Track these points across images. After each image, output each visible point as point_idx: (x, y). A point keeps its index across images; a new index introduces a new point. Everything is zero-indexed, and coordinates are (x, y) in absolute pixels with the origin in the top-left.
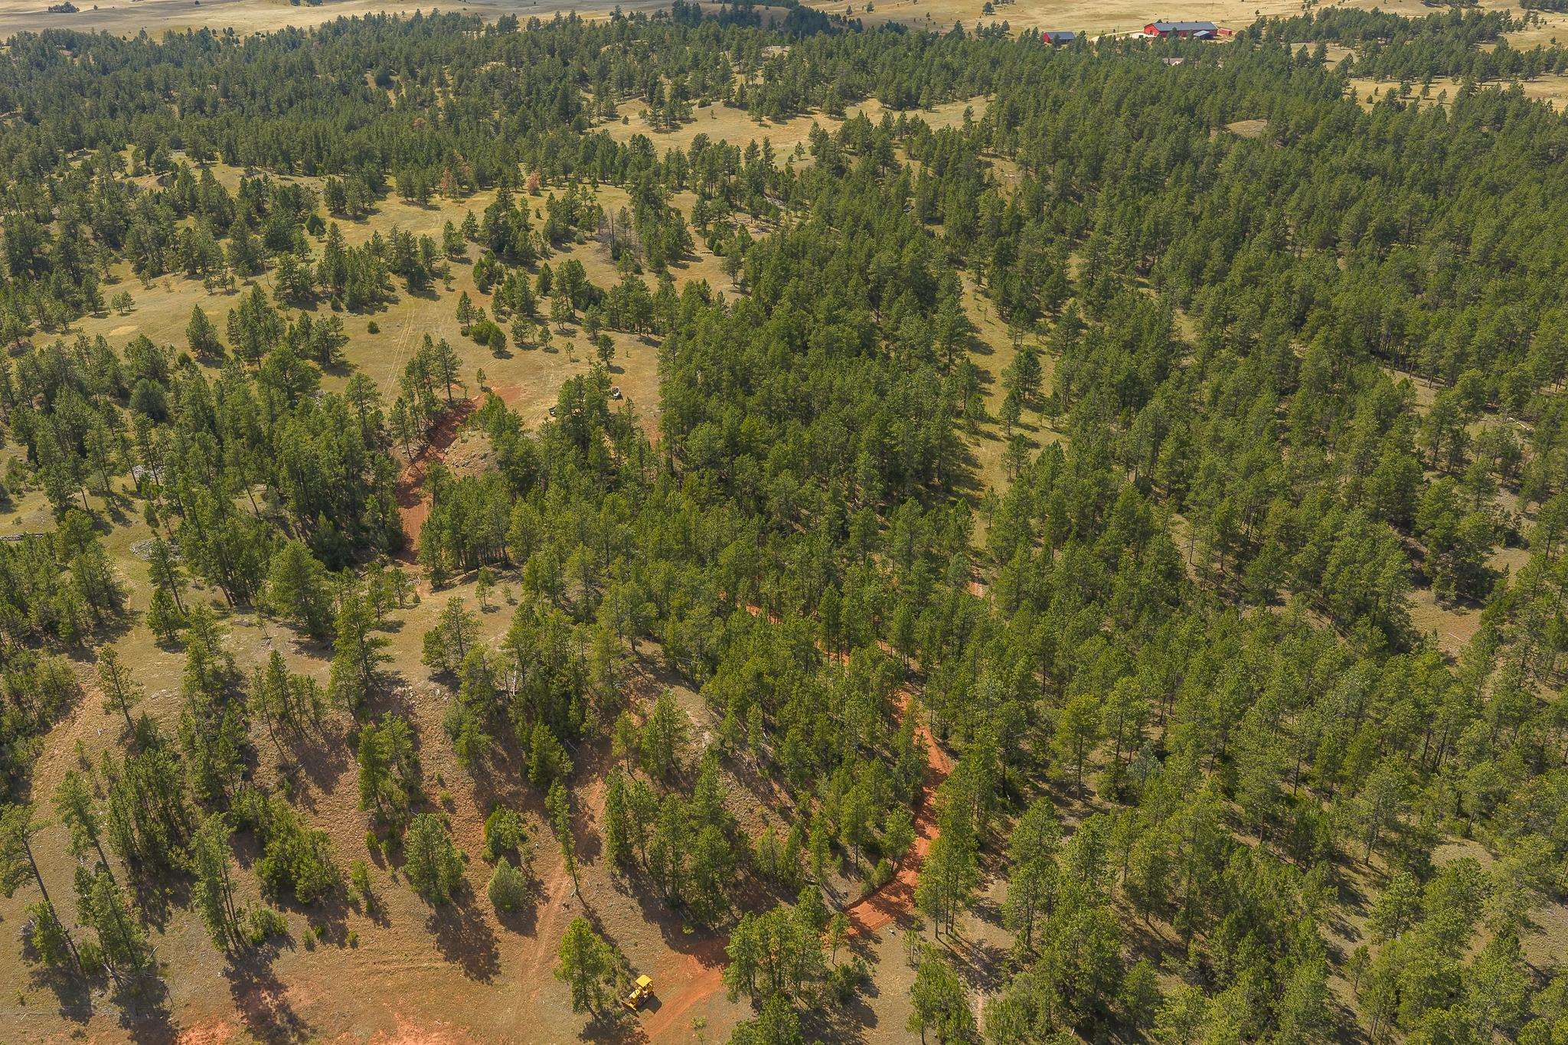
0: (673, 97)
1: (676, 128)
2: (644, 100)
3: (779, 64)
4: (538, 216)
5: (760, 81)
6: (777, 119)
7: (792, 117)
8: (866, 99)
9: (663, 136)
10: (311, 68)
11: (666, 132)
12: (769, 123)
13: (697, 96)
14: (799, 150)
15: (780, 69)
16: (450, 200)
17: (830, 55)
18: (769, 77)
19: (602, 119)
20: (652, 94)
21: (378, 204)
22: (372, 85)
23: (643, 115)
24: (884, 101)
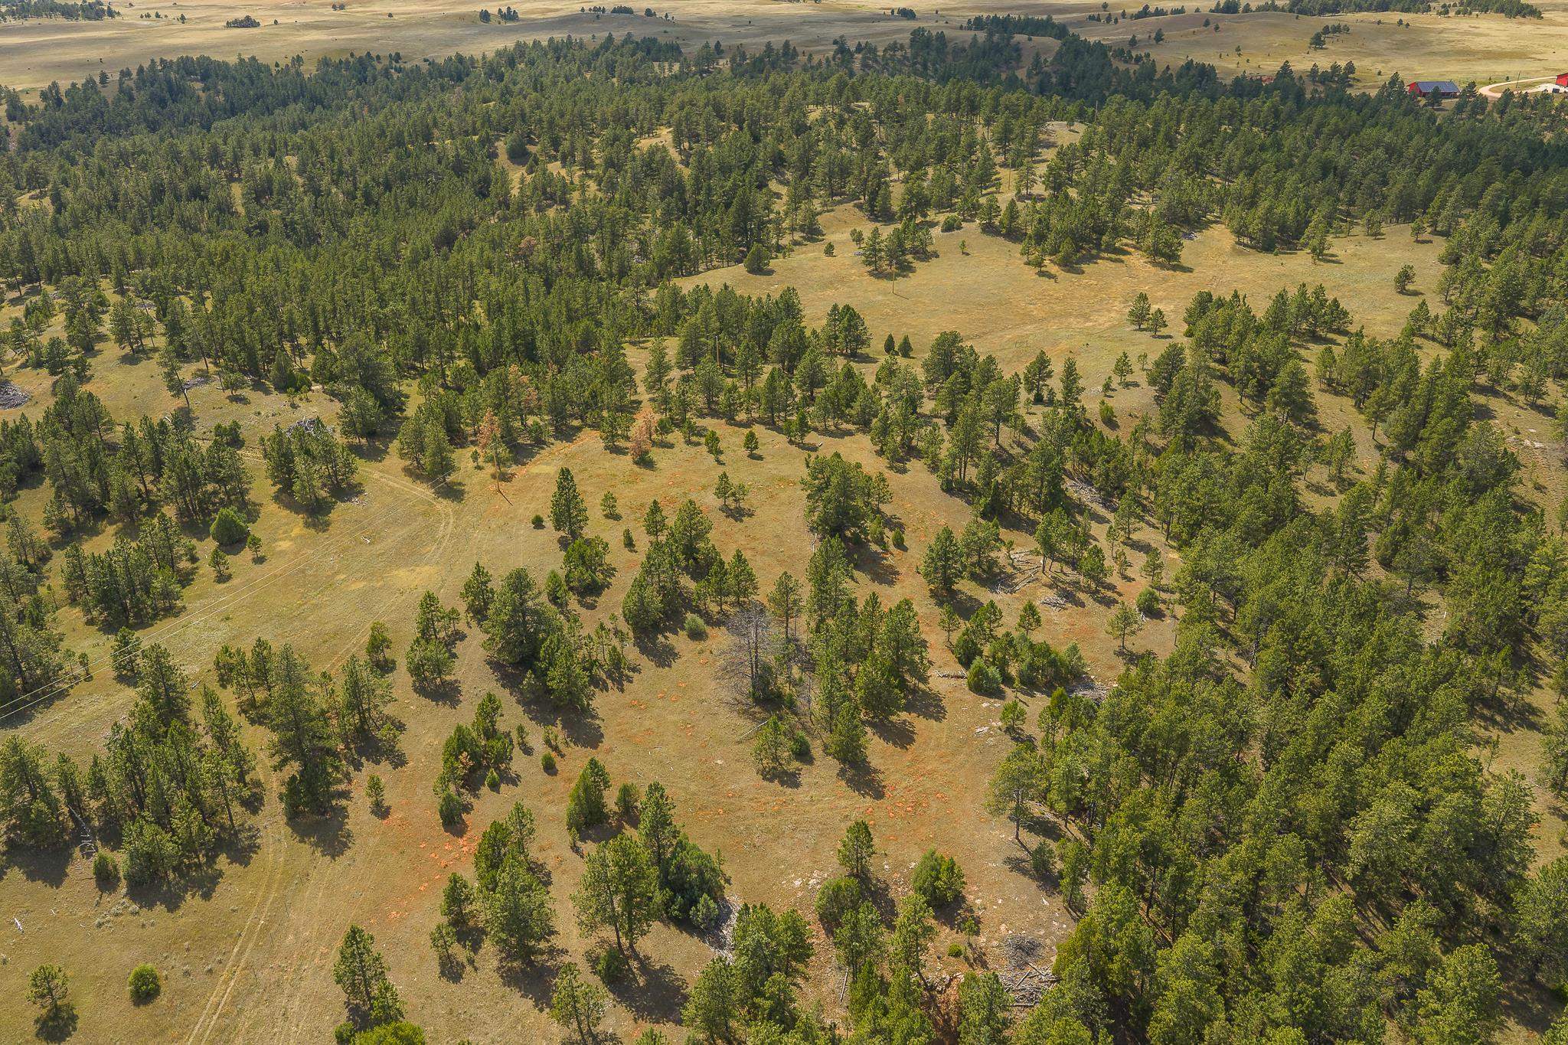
0: (905, 211)
1: (905, 269)
2: (860, 207)
3: (1068, 159)
4: (629, 544)
5: (1039, 189)
6: (1069, 265)
7: (1091, 259)
8: (1207, 225)
9: (885, 284)
10: (428, 137)
11: (889, 277)
12: (1054, 269)
13: (941, 206)
14: (1123, 367)
15: (1070, 168)
16: (490, 469)
17: (1144, 144)
18: (1057, 183)
19: (797, 236)
20: (873, 200)
21: (366, 471)
22: (503, 159)
23: (858, 238)
24: (1239, 233)
